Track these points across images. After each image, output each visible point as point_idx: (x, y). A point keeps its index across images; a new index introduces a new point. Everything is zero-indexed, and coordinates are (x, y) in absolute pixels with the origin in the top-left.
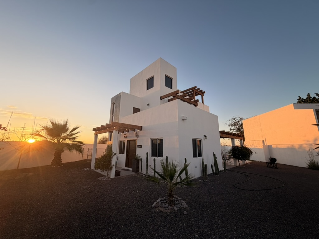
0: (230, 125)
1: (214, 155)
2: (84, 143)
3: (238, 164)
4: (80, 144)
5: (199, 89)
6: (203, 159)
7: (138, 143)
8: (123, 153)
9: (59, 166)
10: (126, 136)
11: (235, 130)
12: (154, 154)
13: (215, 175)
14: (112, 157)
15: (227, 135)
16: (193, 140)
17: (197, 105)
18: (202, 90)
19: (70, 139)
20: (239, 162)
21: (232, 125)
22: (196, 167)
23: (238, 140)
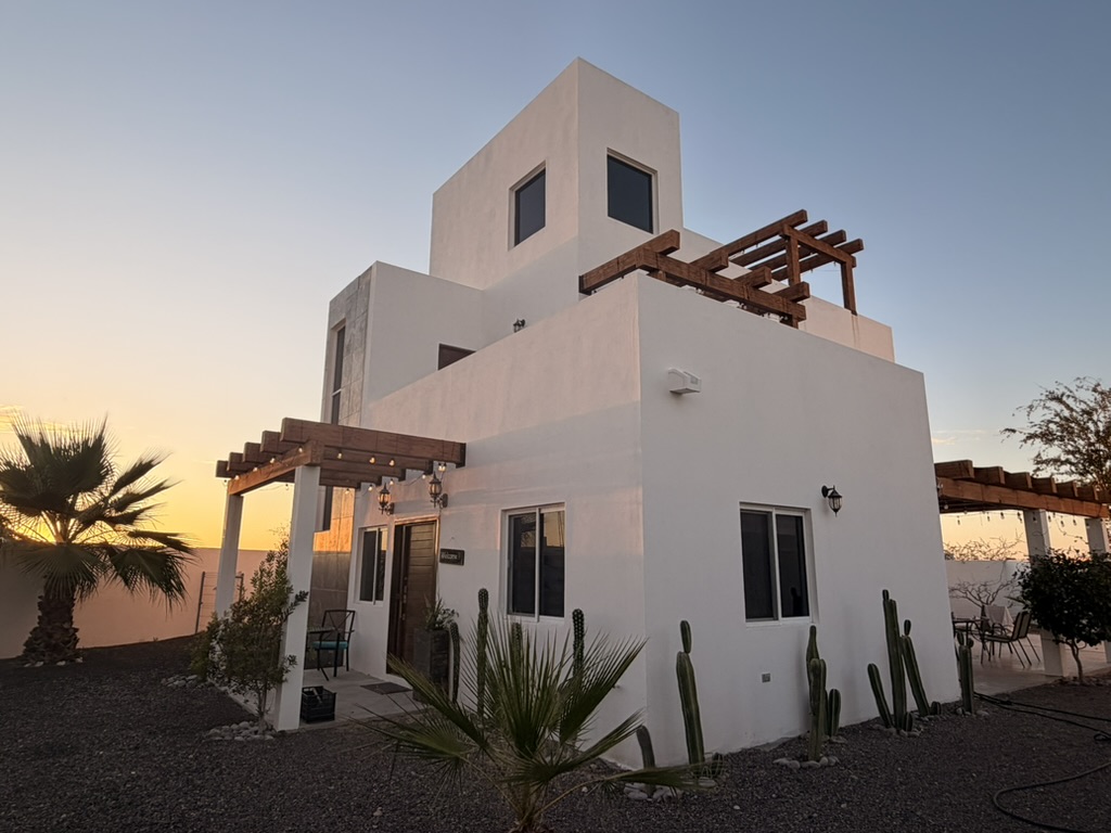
0: (1031, 436)
1: (890, 608)
2: (192, 543)
3: (1069, 669)
4: (170, 550)
5: (821, 227)
6: (813, 630)
7: (446, 540)
8: (379, 597)
9: (63, 663)
10: (387, 498)
11: (1067, 462)
12: (520, 602)
13: (893, 730)
14: (288, 614)
15: (992, 488)
16: (744, 514)
17: (802, 317)
18: (840, 235)
19: (112, 522)
20: (1076, 656)
21: (1047, 437)
22: (766, 678)
23: (1070, 518)
